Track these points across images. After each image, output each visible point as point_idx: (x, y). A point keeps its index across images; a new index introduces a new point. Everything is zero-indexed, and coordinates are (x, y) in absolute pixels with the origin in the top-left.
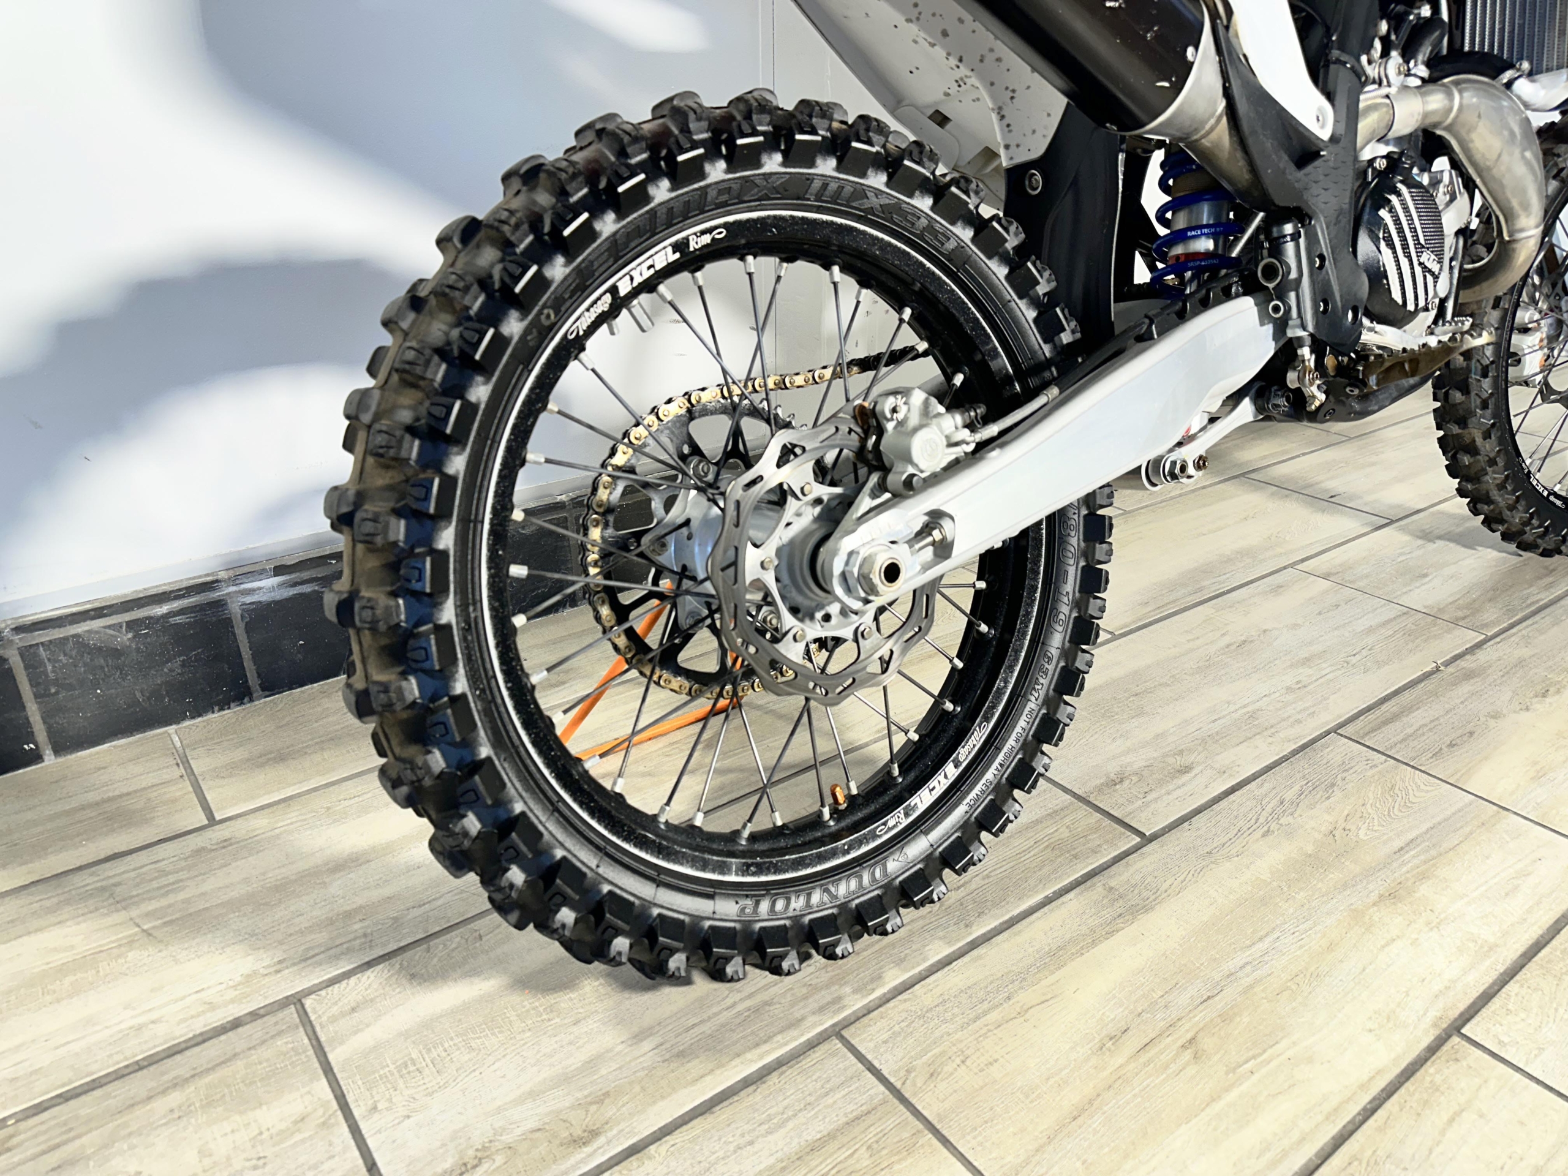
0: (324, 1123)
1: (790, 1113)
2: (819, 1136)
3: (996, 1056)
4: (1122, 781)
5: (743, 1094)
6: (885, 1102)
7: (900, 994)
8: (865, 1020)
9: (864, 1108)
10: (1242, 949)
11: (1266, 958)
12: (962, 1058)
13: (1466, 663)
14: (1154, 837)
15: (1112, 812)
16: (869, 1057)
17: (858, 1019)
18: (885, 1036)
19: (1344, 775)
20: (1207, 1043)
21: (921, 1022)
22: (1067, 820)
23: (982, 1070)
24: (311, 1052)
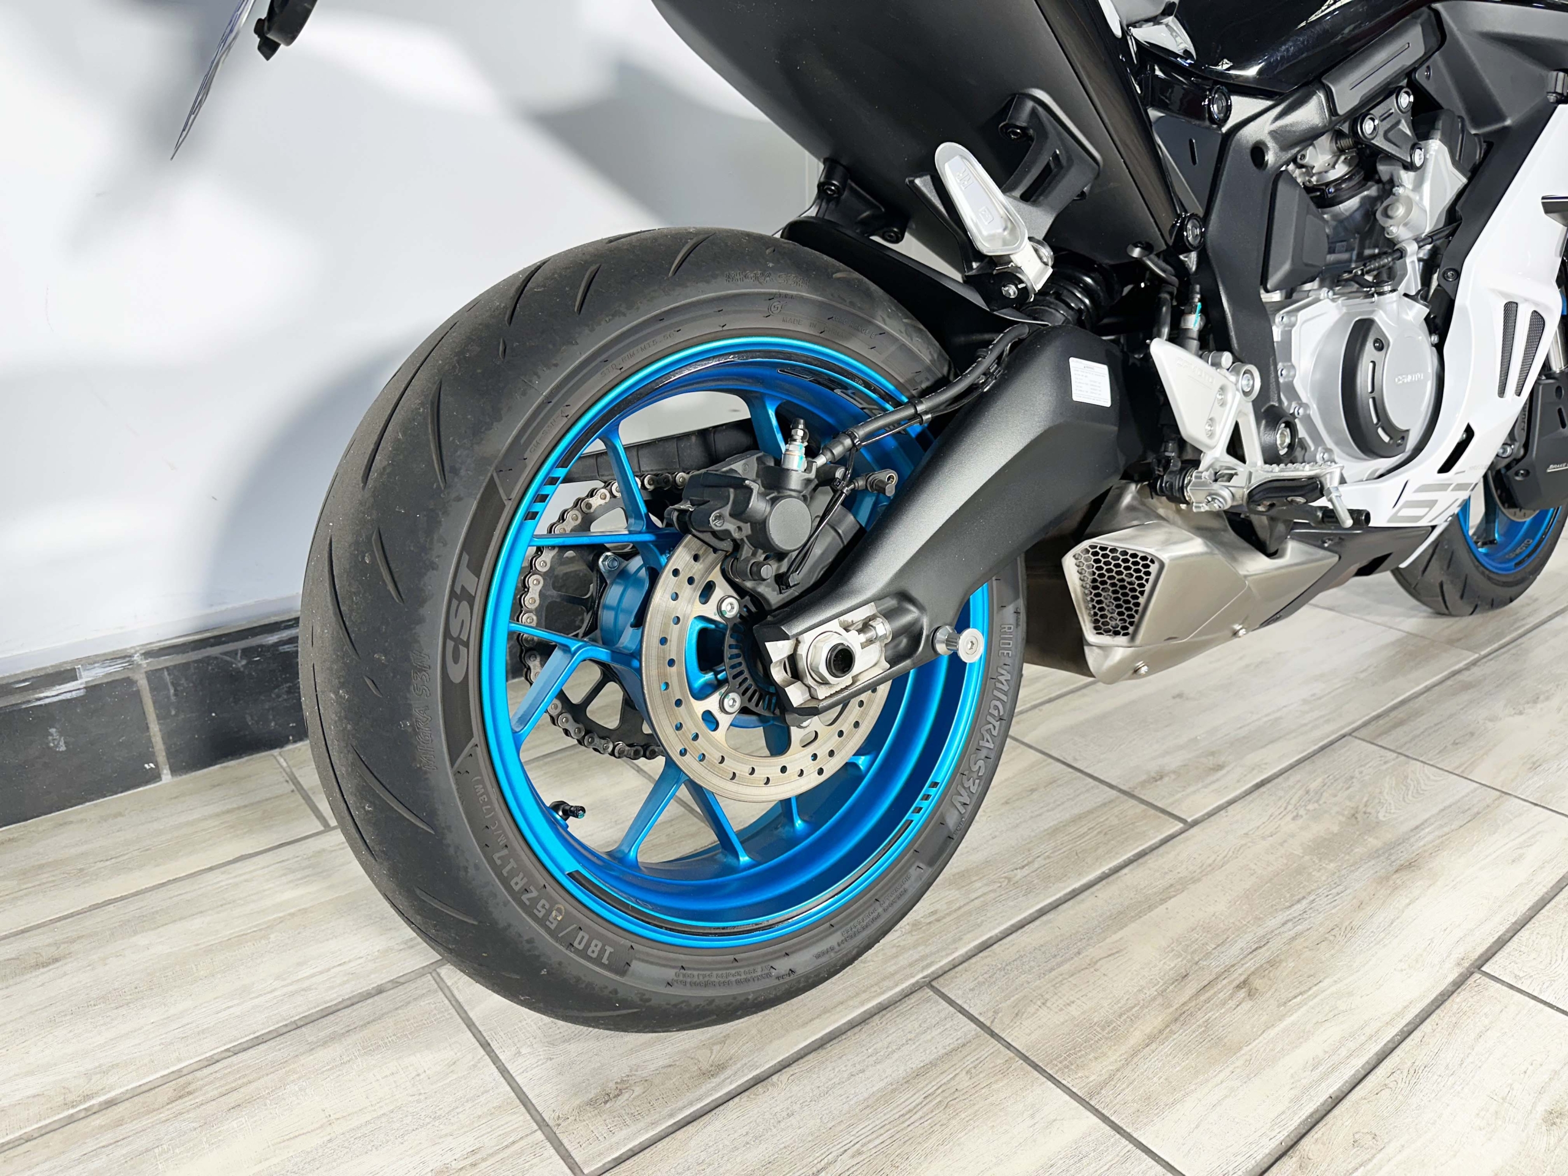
0: (475, 1066)
1: (894, 1048)
2: (922, 1065)
3: (1072, 999)
4: (1161, 778)
5: (849, 1033)
6: (977, 1036)
7: (981, 951)
8: (952, 973)
9: (959, 1041)
10: (1281, 910)
11: (1305, 916)
12: (1042, 1001)
13: (1465, 677)
14: (1195, 823)
15: (1156, 803)
16: (959, 1002)
17: (945, 972)
18: (972, 985)
19: (1363, 769)
20: (1257, 983)
21: (1003, 973)
22: (1116, 811)
23: (1061, 1010)
24: (453, 1011)
